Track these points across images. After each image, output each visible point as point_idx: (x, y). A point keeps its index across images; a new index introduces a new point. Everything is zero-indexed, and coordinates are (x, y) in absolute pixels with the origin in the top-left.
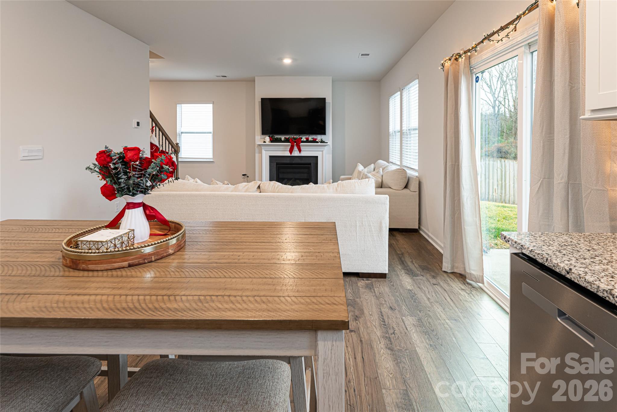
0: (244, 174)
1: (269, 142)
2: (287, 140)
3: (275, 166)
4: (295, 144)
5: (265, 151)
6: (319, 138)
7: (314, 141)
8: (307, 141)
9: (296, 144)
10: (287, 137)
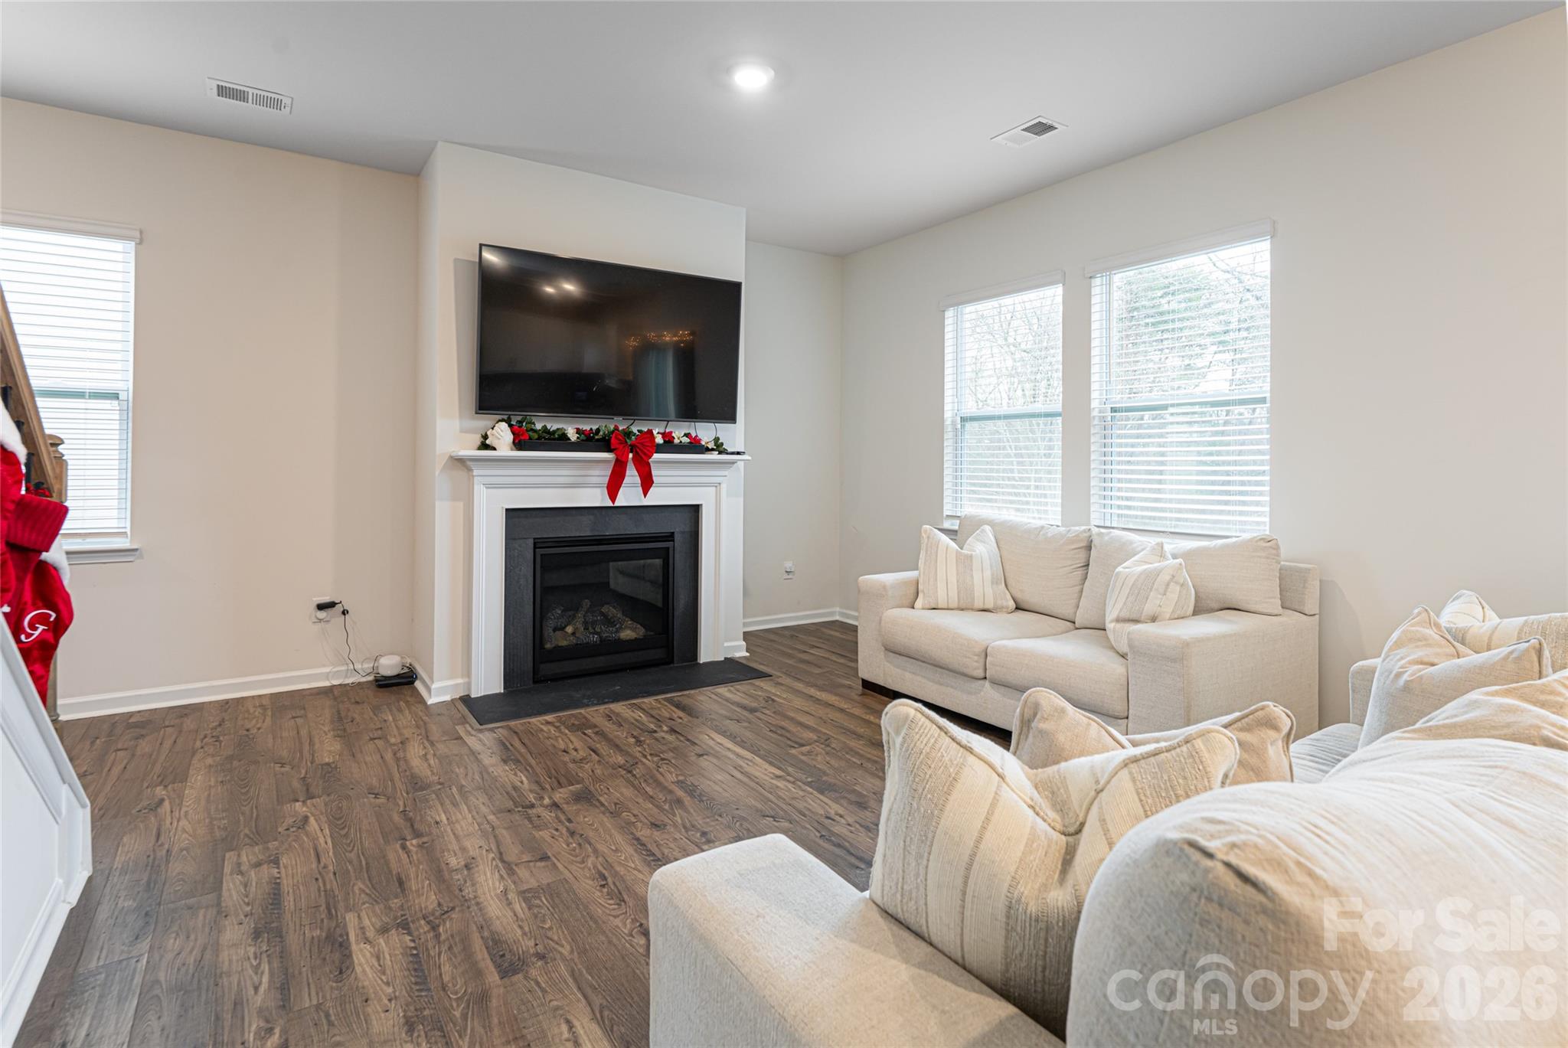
0: (326, 599)
1: (512, 450)
2: (589, 441)
3: (529, 555)
4: (631, 455)
5: (489, 486)
6: (705, 432)
7: (694, 446)
8: (669, 445)
9: (633, 458)
10: (589, 425)
